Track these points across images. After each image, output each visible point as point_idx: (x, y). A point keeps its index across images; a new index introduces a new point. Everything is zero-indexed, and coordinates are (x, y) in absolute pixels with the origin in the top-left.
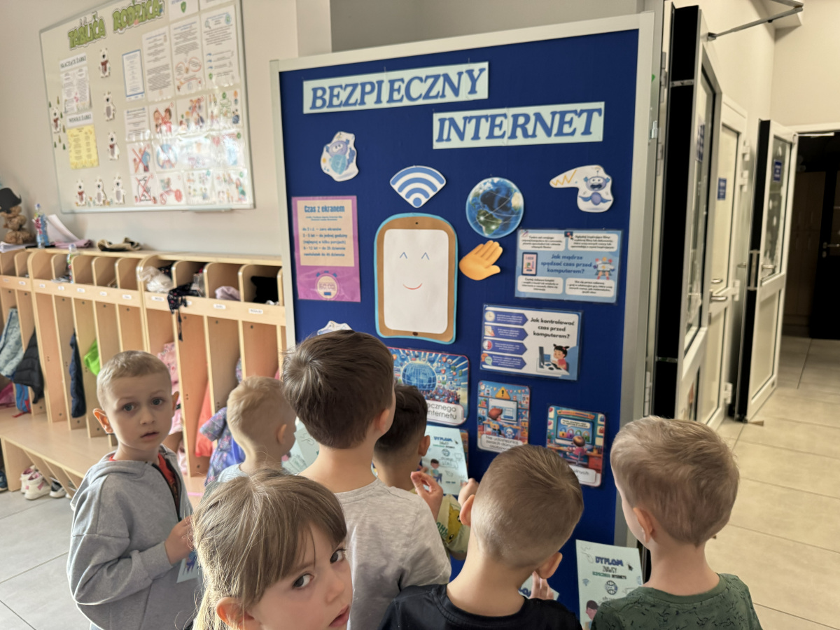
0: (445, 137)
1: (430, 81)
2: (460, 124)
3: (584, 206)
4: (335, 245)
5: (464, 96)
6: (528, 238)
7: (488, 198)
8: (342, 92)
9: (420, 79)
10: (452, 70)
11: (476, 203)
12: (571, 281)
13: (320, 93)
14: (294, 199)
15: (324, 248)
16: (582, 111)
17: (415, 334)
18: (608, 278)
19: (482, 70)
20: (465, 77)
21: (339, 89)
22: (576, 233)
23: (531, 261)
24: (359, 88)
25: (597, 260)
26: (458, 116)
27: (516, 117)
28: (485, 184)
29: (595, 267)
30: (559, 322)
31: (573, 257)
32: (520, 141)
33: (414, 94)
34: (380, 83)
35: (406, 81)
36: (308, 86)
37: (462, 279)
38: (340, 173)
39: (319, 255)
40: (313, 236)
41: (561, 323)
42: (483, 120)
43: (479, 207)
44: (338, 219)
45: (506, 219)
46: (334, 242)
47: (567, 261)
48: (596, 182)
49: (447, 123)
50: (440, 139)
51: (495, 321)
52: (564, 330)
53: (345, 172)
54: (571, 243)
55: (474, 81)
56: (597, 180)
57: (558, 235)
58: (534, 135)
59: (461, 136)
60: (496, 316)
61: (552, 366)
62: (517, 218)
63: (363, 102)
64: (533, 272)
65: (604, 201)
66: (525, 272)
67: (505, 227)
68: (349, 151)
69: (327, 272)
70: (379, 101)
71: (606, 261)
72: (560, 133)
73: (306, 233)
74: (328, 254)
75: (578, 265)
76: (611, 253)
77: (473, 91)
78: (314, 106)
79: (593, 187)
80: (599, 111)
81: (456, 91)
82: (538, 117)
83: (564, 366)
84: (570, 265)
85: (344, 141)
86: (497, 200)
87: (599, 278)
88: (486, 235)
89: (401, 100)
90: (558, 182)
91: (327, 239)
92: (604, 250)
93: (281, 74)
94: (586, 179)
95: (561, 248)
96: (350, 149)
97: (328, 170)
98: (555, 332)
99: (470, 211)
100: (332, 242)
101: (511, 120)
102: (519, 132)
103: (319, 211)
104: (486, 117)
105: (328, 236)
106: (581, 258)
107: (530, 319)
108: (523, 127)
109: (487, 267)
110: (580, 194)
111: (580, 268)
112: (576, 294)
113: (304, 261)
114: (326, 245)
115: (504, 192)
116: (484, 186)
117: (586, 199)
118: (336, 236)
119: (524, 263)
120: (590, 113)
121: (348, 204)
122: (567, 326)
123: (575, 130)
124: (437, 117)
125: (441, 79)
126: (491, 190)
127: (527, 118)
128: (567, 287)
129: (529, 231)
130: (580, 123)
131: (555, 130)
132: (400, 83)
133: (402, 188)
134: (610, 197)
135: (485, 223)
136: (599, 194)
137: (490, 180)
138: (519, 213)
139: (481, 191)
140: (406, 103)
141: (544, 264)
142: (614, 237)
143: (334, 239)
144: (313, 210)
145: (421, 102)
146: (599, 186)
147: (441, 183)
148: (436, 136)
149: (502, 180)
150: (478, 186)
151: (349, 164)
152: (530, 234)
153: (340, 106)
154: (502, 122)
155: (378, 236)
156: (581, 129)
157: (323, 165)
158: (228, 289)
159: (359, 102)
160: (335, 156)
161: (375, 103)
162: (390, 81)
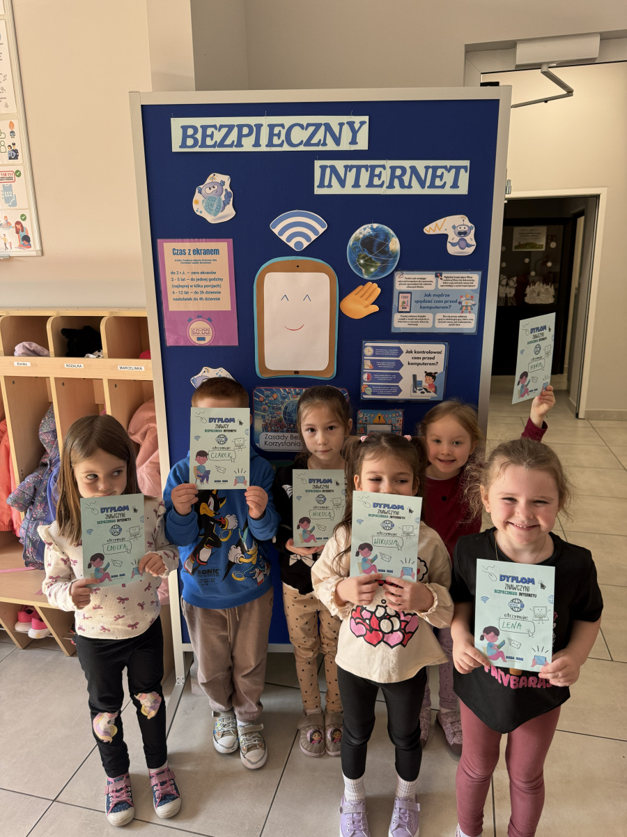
0: (326, 183)
1: (311, 129)
2: (341, 172)
3: (452, 250)
4: (209, 289)
5: (345, 146)
6: (403, 279)
7: (367, 242)
8: (216, 132)
9: (301, 126)
10: (334, 121)
11: (357, 247)
12: (439, 316)
13: (190, 132)
14: (159, 241)
15: (196, 293)
16: (452, 167)
17: (296, 372)
18: (470, 312)
19: (362, 123)
20: (346, 128)
21: (213, 129)
22: (445, 274)
23: (406, 300)
24: (236, 130)
25: (461, 297)
26: (340, 165)
27: (393, 169)
28: (365, 229)
29: (460, 303)
30: (430, 352)
31: (442, 295)
32: (397, 191)
33: (295, 140)
34: (259, 126)
35: (286, 127)
36: (177, 124)
37: (342, 316)
38: (215, 215)
39: (190, 299)
40: (183, 280)
41: (432, 353)
42: (363, 170)
43: (359, 251)
44: (212, 262)
45: (383, 262)
46: (208, 286)
47: (437, 299)
48: (462, 229)
49: (328, 171)
50: (321, 185)
51: (374, 355)
52: (434, 358)
53: (220, 214)
54: (440, 282)
55: (355, 133)
56: (463, 227)
57: (430, 276)
58: (410, 186)
59: (342, 183)
60: (375, 351)
61: (423, 390)
62: (394, 261)
63: (239, 144)
64: (408, 310)
65: (469, 246)
66: (400, 309)
67: (383, 269)
68: (224, 193)
69: (199, 317)
70: (257, 144)
71: (469, 297)
72: (432, 186)
73: (175, 276)
74: (201, 299)
75: (446, 302)
76: (472, 290)
77: (354, 142)
78: (184, 145)
79: (460, 233)
80: (465, 168)
81: (337, 141)
82: (413, 169)
83: (433, 389)
84: (439, 302)
85: (219, 181)
86: (376, 244)
87: (462, 312)
88: (366, 277)
89: (281, 145)
90: (430, 229)
91: (199, 283)
92: (467, 288)
93: (143, 106)
94: (454, 227)
95: (431, 288)
96: (226, 190)
97: (201, 212)
98: (426, 361)
99: (350, 254)
100: (205, 286)
101: (389, 171)
102: (396, 182)
103: (189, 254)
104: (366, 167)
105: (201, 279)
106: (449, 295)
107: (405, 351)
108: (400, 178)
109: (367, 307)
110: (449, 240)
111: (447, 305)
112: (444, 327)
113: (173, 306)
114: (199, 289)
115: (382, 237)
116: (364, 231)
117: (453, 245)
118: (210, 280)
119: (399, 301)
120: (458, 169)
121: (223, 247)
122: (437, 355)
123: (445, 183)
124: (318, 164)
125: (323, 128)
126: (371, 235)
127: (403, 169)
128: (437, 321)
129: (404, 272)
130: (449, 177)
131: (428, 183)
132: (280, 128)
133: (283, 231)
134: (474, 243)
135: (363, 266)
136: (465, 240)
137: (369, 225)
138: (396, 256)
139: (361, 236)
140: (286, 148)
141: (417, 302)
142: (476, 277)
143: (208, 283)
144: (182, 252)
145: (302, 148)
146: (465, 233)
147: (323, 227)
148: (317, 182)
149: (381, 226)
150: (358, 231)
151: (225, 205)
152: (405, 276)
153: (213, 146)
154: (381, 172)
155: (258, 279)
156: (450, 182)
157: (195, 207)
158: (29, 345)
159: (235, 144)
160: (210, 197)
161: (253, 146)
162: (269, 125)
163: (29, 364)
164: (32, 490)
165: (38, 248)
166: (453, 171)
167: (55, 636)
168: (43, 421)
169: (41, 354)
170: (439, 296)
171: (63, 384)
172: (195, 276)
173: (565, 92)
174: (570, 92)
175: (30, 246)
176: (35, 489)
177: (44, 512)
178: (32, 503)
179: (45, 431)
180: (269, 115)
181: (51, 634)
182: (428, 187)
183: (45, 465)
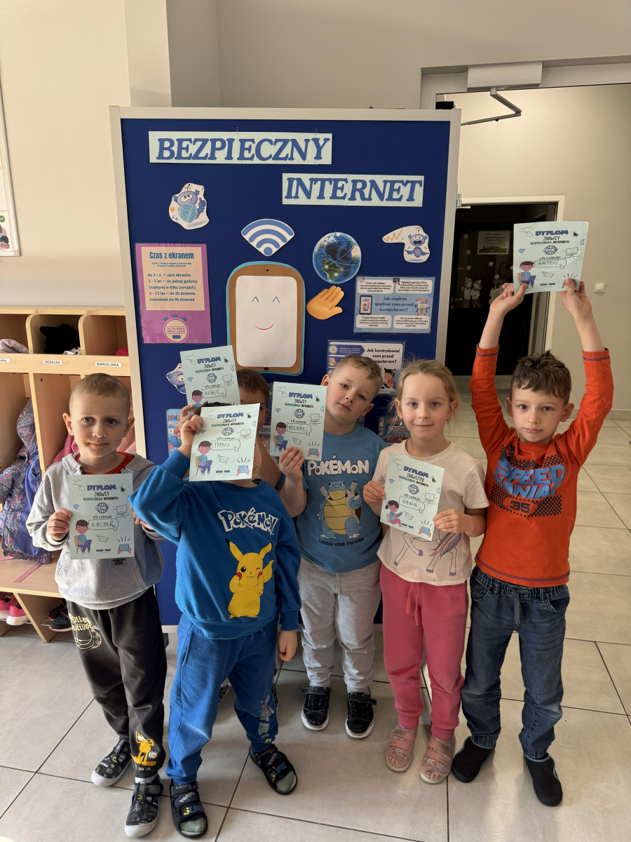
0: (293, 195)
1: (279, 144)
2: (307, 185)
3: (409, 258)
4: (185, 291)
5: (310, 160)
6: (365, 284)
7: (331, 249)
8: (191, 146)
9: (270, 141)
10: (300, 137)
11: (321, 254)
12: (398, 317)
13: (167, 144)
14: (137, 245)
15: (171, 293)
16: (408, 182)
17: (266, 369)
18: (425, 315)
19: (326, 140)
20: (311, 144)
21: (188, 143)
22: (402, 280)
23: (367, 303)
24: (209, 144)
25: (417, 300)
26: (305, 178)
27: (355, 182)
28: (329, 237)
29: (416, 306)
30: (389, 351)
31: (400, 299)
32: (358, 202)
33: (264, 155)
34: (231, 141)
35: (256, 142)
36: (154, 137)
37: (309, 318)
38: (190, 222)
39: (166, 300)
40: (160, 281)
42: (327, 183)
43: (324, 257)
44: (187, 265)
45: (346, 268)
46: (183, 288)
47: (395, 302)
48: (418, 239)
49: (295, 183)
50: (289, 196)
51: (338, 353)
52: (392, 356)
53: (195, 221)
54: (398, 287)
55: (319, 148)
56: (418, 237)
57: (388, 281)
58: (370, 199)
59: (308, 195)
60: (339, 349)
62: (356, 267)
63: (213, 157)
64: (369, 312)
65: (423, 254)
66: (362, 311)
67: (346, 274)
68: (199, 201)
69: (175, 316)
70: (229, 157)
71: (424, 301)
72: (390, 198)
73: (152, 278)
74: (176, 299)
75: (403, 305)
76: (427, 295)
77: (318, 157)
78: (161, 156)
79: (415, 242)
80: (420, 182)
81: (303, 156)
82: (373, 183)
83: (392, 385)
84: (397, 305)
85: (194, 191)
86: (339, 251)
87: (418, 315)
88: (330, 281)
89: (252, 158)
90: (389, 238)
91: (175, 284)
92: (422, 292)
93: (121, 119)
94: (410, 237)
95: (390, 292)
96: (200, 199)
97: (177, 219)
98: (385, 359)
99: (316, 260)
100: (180, 288)
101: (350, 184)
102: (357, 195)
103: (165, 258)
104: (330, 180)
105: (177, 281)
106: (405, 299)
107: (366, 350)
108: (361, 191)
109: (331, 308)
110: (406, 248)
112: (400, 327)
113: (149, 305)
114: (174, 291)
115: (345, 245)
116: (328, 239)
117: (409, 253)
118: (185, 282)
119: (361, 304)
120: (413, 183)
121: (198, 251)
122: (394, 353)
123: (402, 196)
124: (286, 176)
125: (290, 144)
126: (334, 243)
127: (364, 183)
128: (395, 323)
129: (366, 277)
130: (405, 191)
131: (386, 196)
132: (251, 143)
133: (253, 238)
134: (428, 251)
135: (328, 271)
136: (420, 249)
137: (333, 234)
138: (357, 263)
139: (326, 243)
140: (256, 161)
141: (377, 304)
142: (430, 282)
143: (183, 285)
144: (159, 256)
145: (270, 162)
146: (420, 242)
147: (290, 235)
148: (285, 193)
149: (343, 234)
150: (322, 239)
151: (199, 213)
152: (366, 281)
153: (189, 158)
154: (343, 185)
155: (230, 282)
156: (406, 196)
157: (171, 214)
158: (8, 342)
159: (209, 156)
160: (185, 206)
161: (226, 159)
162: (240, 140)
163: (8, 360)
164: (11, 482)
165: (16, 248)
166: (409, 185)
167: (33, 622)
168: (20, 416)
169: (20, 350)
170: (397, 299)
171: (41, 380)
172: (170, 278)
173: (514, 112)
174: (518, 113)
175: (8, 247)
176: (13, 482)
177: (22, 503)
178: (10, 495)
179: (22, 425)
180: (240, 130)
181: (29, 621)
182: (386, 200)
183: (23, 458)
